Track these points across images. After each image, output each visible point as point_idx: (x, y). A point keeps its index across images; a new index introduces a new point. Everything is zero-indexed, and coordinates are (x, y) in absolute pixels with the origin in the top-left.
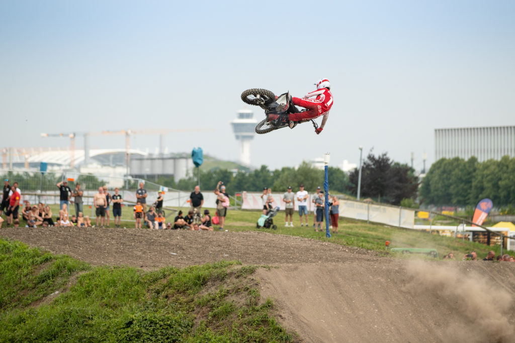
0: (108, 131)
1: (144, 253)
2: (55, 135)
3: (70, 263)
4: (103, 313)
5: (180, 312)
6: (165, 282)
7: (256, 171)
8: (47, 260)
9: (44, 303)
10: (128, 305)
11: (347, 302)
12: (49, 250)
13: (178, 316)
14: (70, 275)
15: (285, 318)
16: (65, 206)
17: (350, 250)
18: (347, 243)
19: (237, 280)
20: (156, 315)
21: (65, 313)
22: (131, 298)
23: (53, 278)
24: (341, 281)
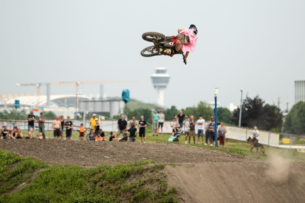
0: (64, 82)
1: (86, 156)
2: (26, 85)
3: (33, 163)
4: (57, 197)
5: (111, 196)
6: (100, 175)
7: (168, 110)
8: (17, 161)
9: (15, 191)
10: (74, 192)
11: (229, 190)
12: (19, 154)
13: (109, 199)
14: (34, 171)
15: (185, 200)
16: (31, 129)
17: (232, 155)
18: (230, 151)
19: (152, 174)
20: (94, 198)
21: (29, 197)
22: (76, 187)
23: (21, 174)
24: (225, 174)
